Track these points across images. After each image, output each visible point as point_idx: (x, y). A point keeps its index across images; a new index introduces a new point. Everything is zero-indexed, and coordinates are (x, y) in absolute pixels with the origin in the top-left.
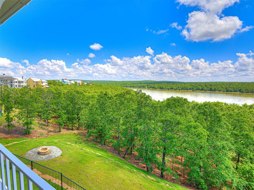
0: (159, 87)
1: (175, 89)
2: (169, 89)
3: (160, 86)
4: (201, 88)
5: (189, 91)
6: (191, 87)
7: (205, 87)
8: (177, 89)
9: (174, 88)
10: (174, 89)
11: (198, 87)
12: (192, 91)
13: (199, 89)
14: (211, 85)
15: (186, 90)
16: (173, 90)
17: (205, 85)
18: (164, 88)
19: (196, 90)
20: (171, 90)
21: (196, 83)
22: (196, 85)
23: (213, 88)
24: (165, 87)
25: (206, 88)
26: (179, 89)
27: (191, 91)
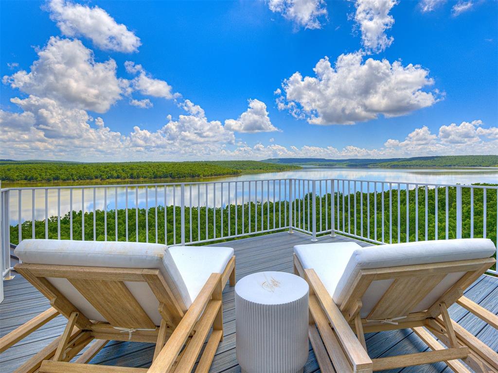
0: (24, 177)
1: (64, 180)
2: (49, 180)
3: (25, 173)
4: (115, 175)
5: (94, 181)
6: (98, 173)
7: (122, 171)
8: (68, 179)
9: (62, 176)
10: (62, 179)
11: (110, 174)
12: (101, 180)
13: (112, 177)
14: (132, 169)
15: (88, 181)
16: (60, 181)
17: (123, 170)
18: (36, 179)
19: (108, 178)
20: (56, 181)
21: (107, 165)
22: (107, 169)
23: (135, 174)
24: (40, 175)
25: (124, 175)
26: (74, 180)
27: (99, 180)
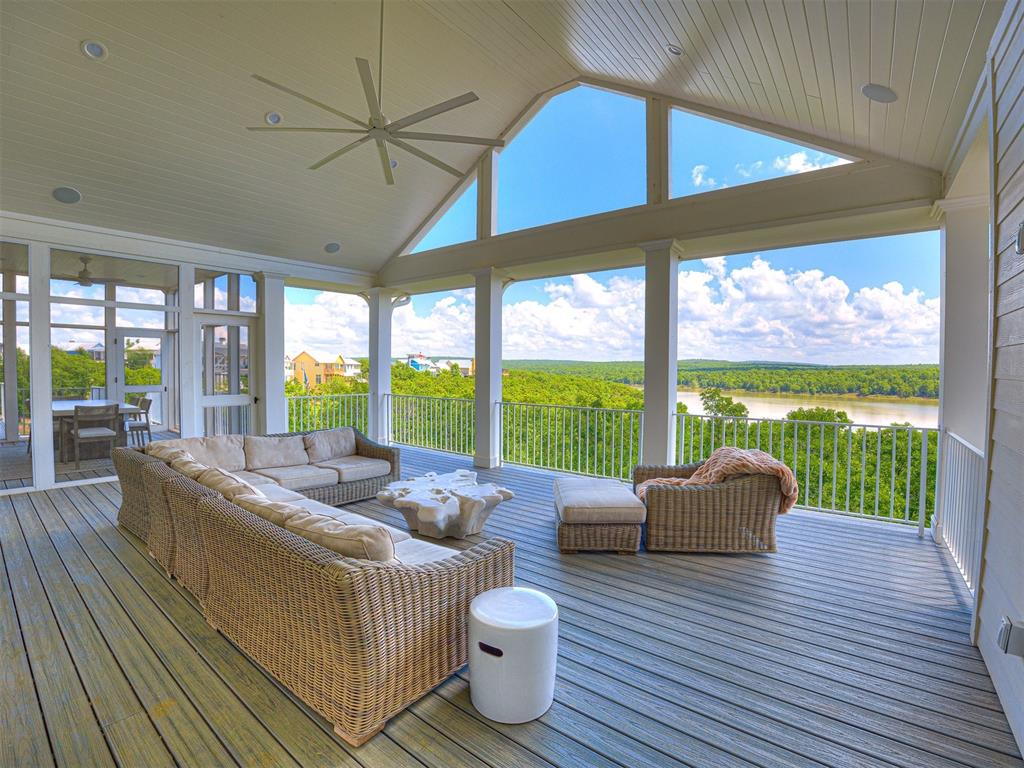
0: (742, 384)
1: (797, 392)
2: (774, 391)
3: (744, 379)
4: (887, 387)
5: (847, 396)
6: (854, 383)
7: (901, 381)
8: (802, 391)
9: (795, 386)
10: (793, 390)
11: (878, 384)
12: (858, 395)
13: (880, 391)
14: (923, 377)
15: (835, 395)
16: (791, 393)
17: (903, 377)
18: (757, 388)
19: (872, 393)
20: (784, 393)
21: (870, 370)
22: (872, 376)
23: (931, 387)
24: (763, 382)
25: (905, 387)
26: (811, 392)
27: (853, 396)
